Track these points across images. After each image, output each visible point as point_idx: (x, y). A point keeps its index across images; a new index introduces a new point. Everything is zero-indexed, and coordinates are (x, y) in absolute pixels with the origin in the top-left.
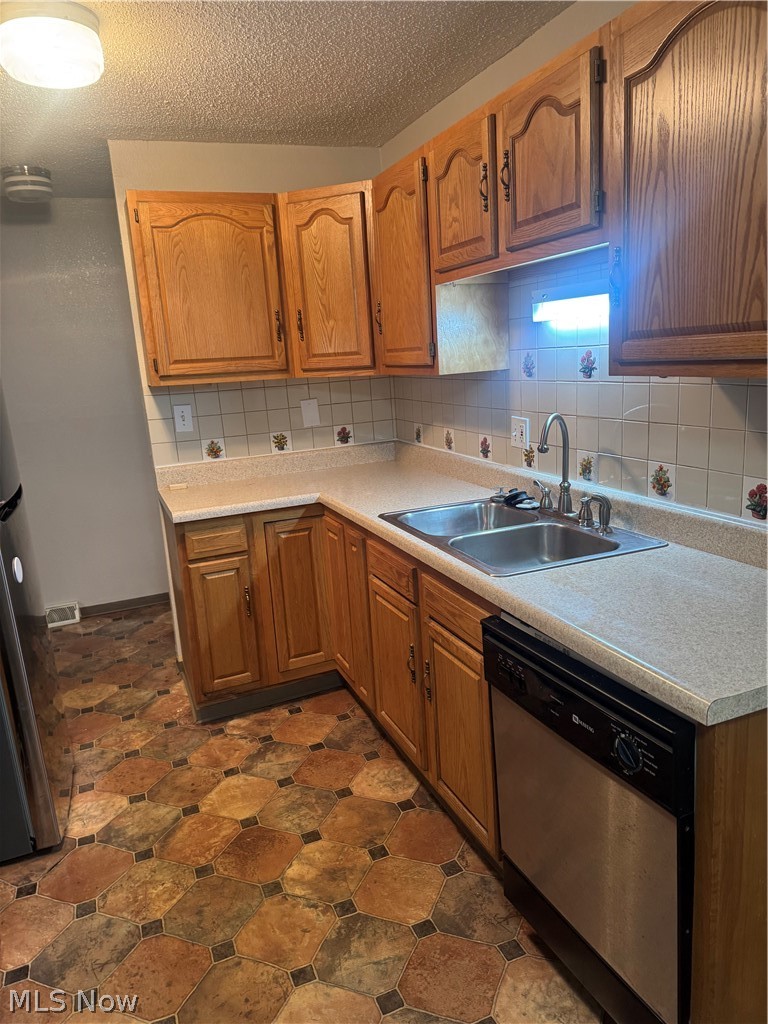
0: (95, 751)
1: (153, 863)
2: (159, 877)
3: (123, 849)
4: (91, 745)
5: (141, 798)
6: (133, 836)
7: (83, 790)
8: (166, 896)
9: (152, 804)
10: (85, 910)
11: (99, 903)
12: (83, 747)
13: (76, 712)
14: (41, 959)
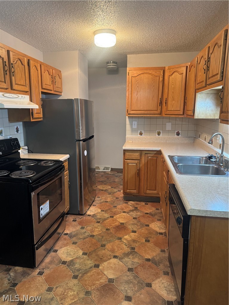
0: (100, 199)
1: (99, 224)
2: (99, 227)
3: (95, 220)
4: (99, 197)
5: (104, 211)
6: (98, 218)
7: (93, 206)
8: (98, 231)
9: (105, 213)
10: (82, 228)
11: (85, 228)
12: (98, 197)
13: (100, 190)
14: (71, 233)
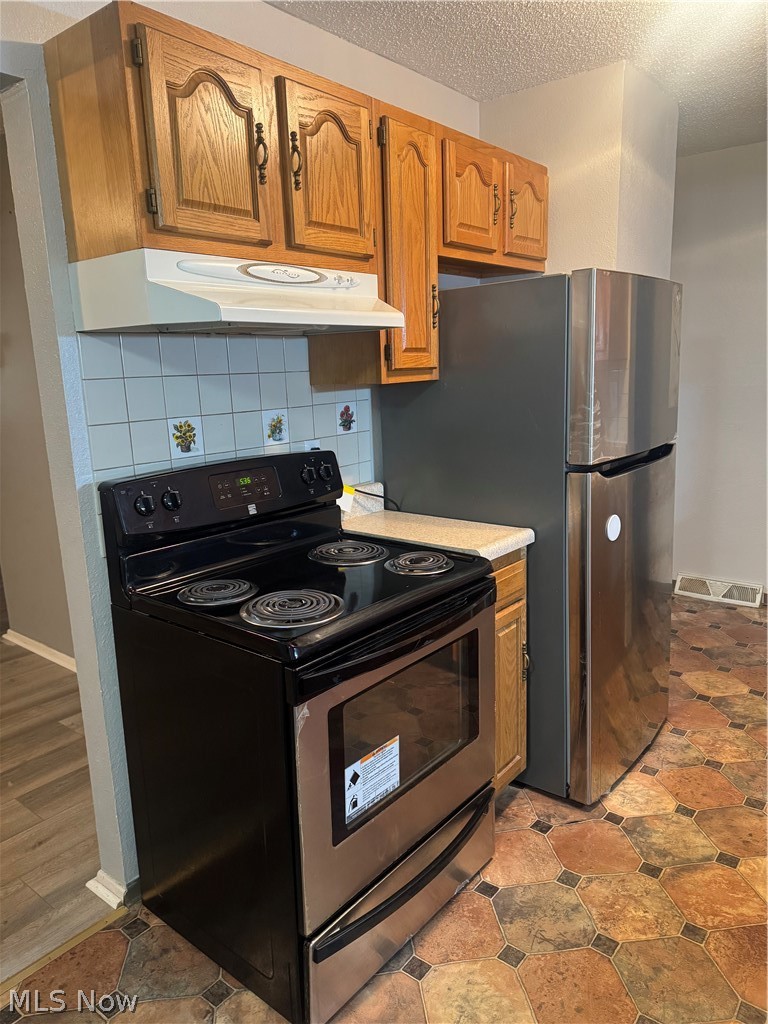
0: (683, 741)
1: (652, 884)
2: (647, 902)
3: (637, 850)
4: (682, 733)
5: (689, 813)
6: (654, 844)
7: (645, 770)
8: (640, 926)
9: (695, 827)
10: (568, 880)
11: (582, 883)
12: (675, 731)
13: (693, 694)
14: (510, 892)
